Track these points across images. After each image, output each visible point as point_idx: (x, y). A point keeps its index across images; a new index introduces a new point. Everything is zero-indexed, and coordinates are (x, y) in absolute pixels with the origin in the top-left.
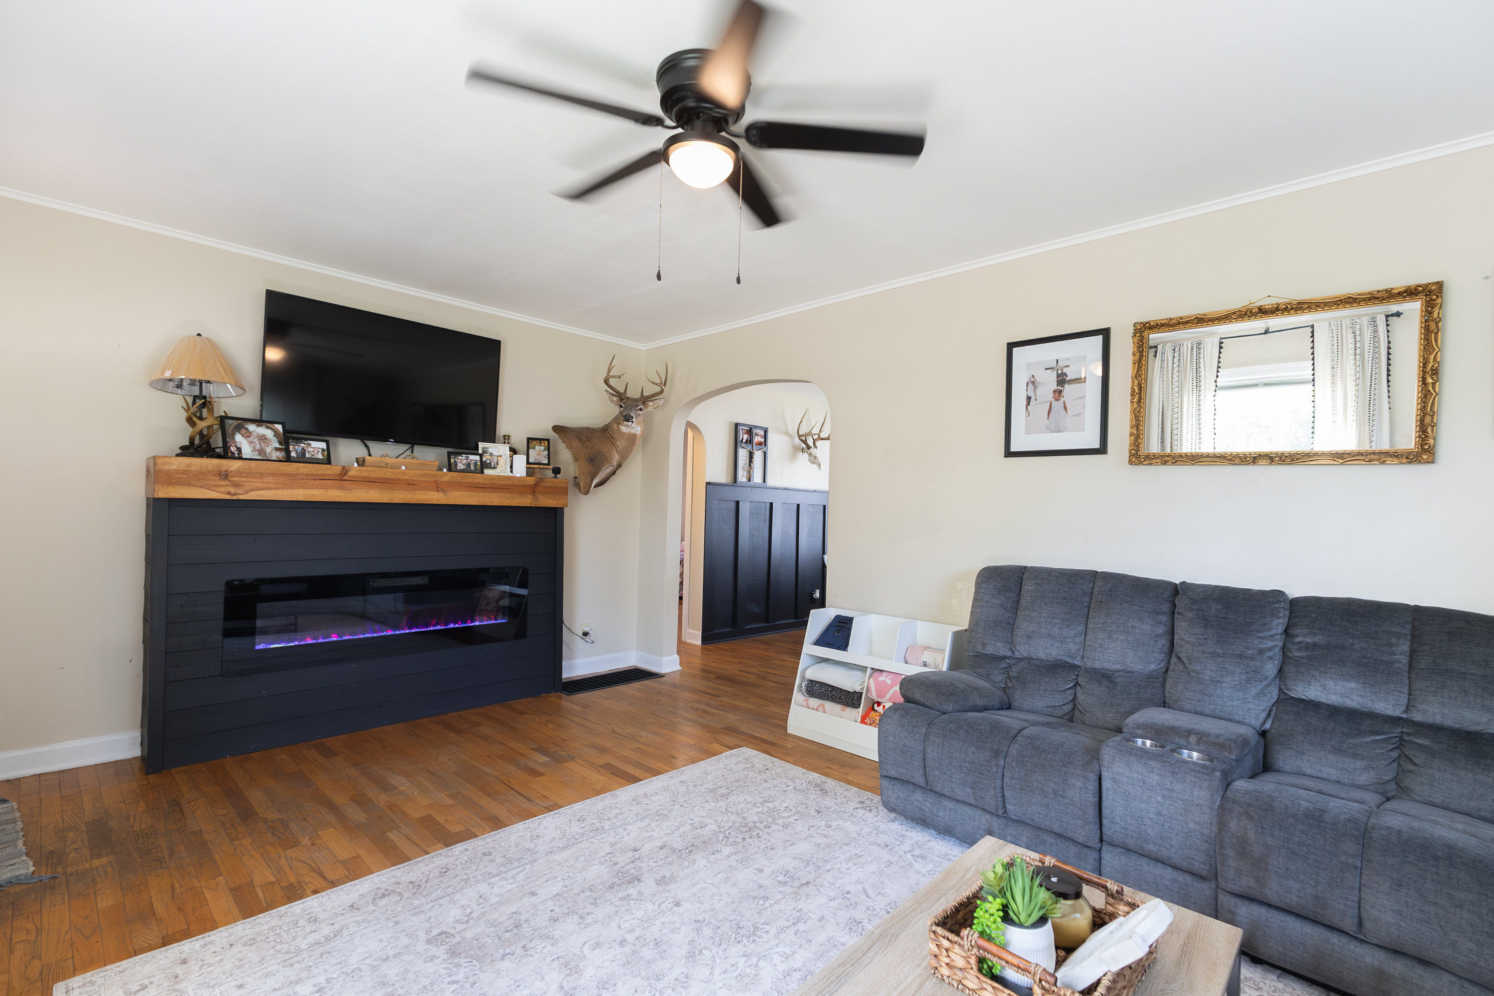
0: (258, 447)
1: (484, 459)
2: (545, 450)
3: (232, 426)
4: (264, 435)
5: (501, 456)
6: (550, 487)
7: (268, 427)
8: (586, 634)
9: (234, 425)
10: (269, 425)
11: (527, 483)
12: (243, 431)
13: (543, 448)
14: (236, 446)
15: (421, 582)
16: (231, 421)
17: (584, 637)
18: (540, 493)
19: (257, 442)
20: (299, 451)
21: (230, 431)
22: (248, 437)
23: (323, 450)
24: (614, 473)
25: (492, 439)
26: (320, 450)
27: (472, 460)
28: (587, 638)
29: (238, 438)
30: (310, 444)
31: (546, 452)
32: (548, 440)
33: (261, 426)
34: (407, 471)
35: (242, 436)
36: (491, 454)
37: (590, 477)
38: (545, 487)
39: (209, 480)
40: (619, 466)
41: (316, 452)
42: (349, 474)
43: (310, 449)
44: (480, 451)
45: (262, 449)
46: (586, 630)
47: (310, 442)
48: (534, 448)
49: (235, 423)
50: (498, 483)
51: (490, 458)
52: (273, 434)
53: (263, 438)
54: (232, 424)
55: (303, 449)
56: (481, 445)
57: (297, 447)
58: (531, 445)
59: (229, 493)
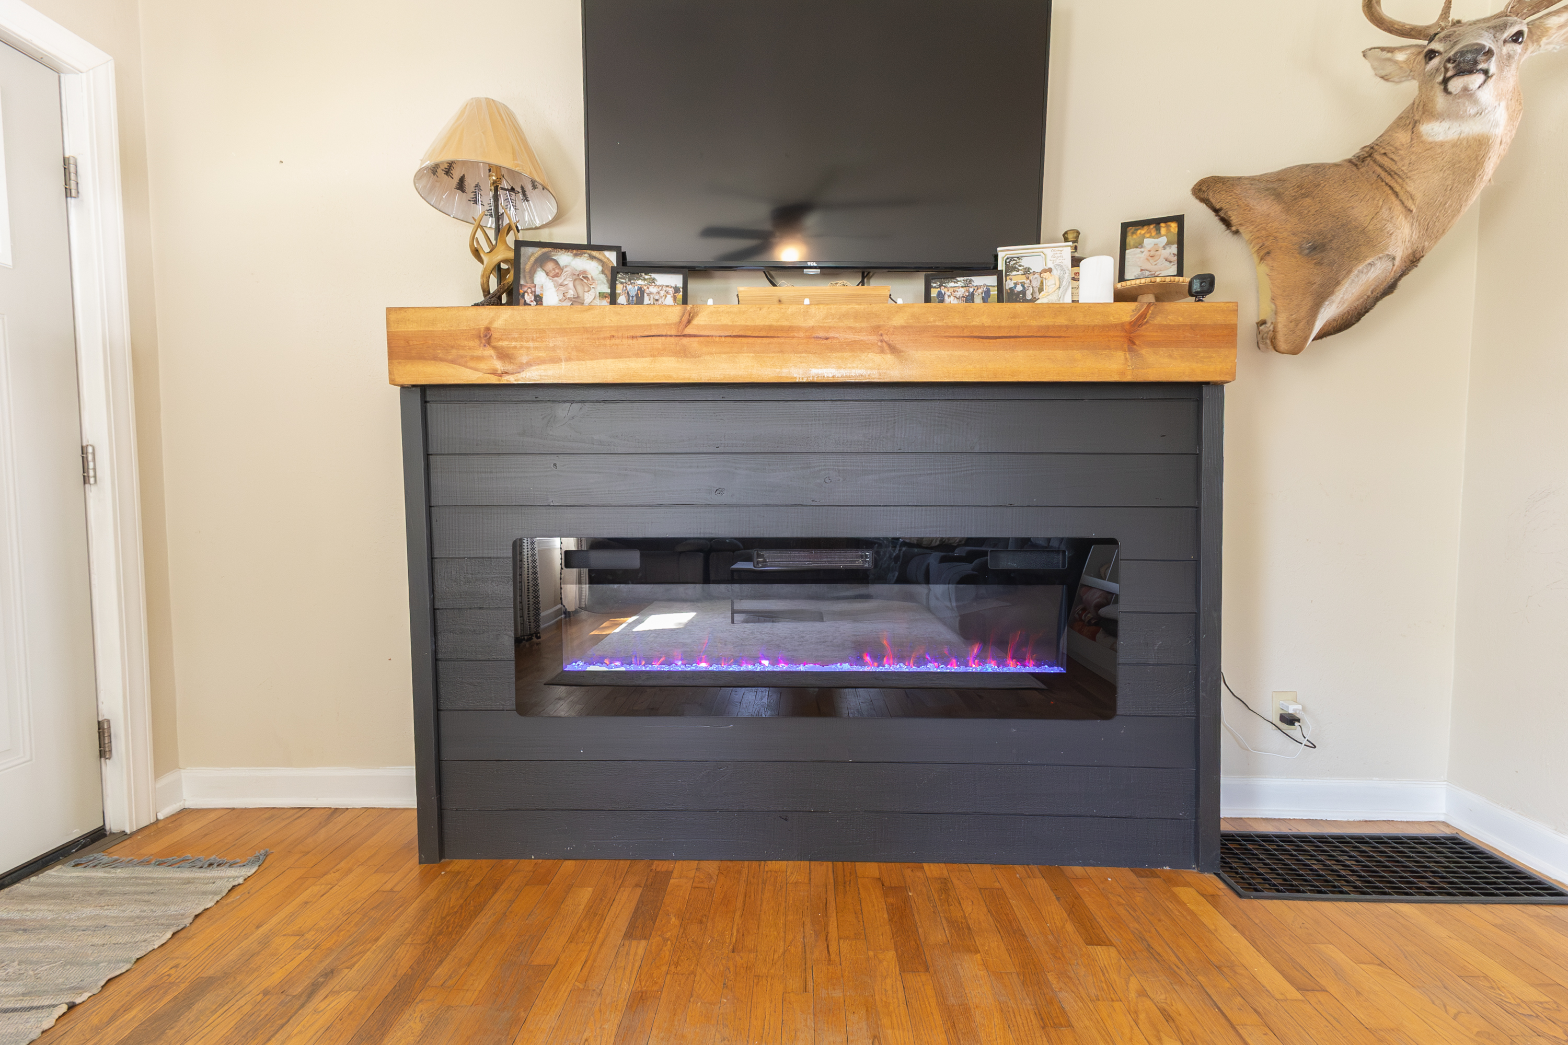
0: (571, 293)
1: (1008, 284)
2: (1169, 243)
3: (533, 259)
4: (584, 272)
5: (1050, 270)
6: (1179, 327)
7: (592, 258)
8: (1290, 720)
9: (536, 255)
10: (595, 253)
11: (1113, 320)
12: (550, 266)
13: (1163, 240)
14: (534, 292)
15: (859, 563)
16: (530, 250)
17: (1284, 726)
18: (1154, 344)
19: (571, 285)
20: (633, 293)
21: (528, 267)
22: (557, 275)
23: (676, 290)
24: (1390, 288)
25: (1032, 235)
26: (671, 291)
27: (978, 287)
28: (1295, 731)
29: (540, 278)
30: (653, 280)
31: (1174, 249)
32: (1179, 220)
33: (581, 255)
34: (813, 309)
35: (547, 274)
36: (1027, 271)
37: (1308, 302)
38: (1169, 328)
39: (463, 347)
40: (1413, 261)
41: (662, 293)
42: (695, 322)
43: (653, 289)
44: (1001, 266)
45: (578, 297)
46: (1292, 709)
47: (653, 275)
48: (1139, 245)
49: (538, 252)
50: (1034, 323)
51: (1023, 279)
52: (600, 268)
53: (582, 277)
54: (533, 254)
55: (640, 289)
56: (1004, 253)
57: (629, 287)
58: (1130, 239)
59: (494, 373)
